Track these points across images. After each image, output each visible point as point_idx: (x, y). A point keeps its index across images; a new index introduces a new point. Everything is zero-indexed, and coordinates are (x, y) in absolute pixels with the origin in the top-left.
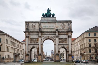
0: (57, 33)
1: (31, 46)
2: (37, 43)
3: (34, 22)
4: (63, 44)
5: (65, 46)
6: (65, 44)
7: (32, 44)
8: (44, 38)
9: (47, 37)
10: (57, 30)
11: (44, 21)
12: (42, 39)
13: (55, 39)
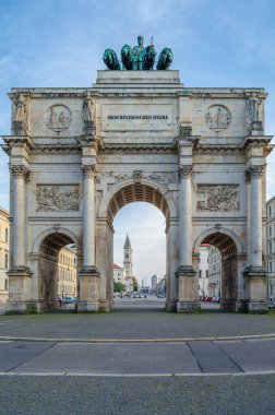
1: (45, 228)
2: (76, 208)
3: (61, 96)
4: (219, 214)
5: (230, 228)
6: (227, 214)
7: (51, 214)
8: (112, 180)
9: (130, 174)
10: (185, 132)
11: (115, 91)
12: (103, 185)
13: (172, 187)
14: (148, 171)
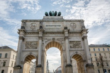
0: (67, 33)
1: (27, 54)
2: (36, 48)
4: (76, 49)
5: (80, 53)
6: (78, 49)
7: (29, 50)
8: (47, 41)
9: (52, 39)
10: (66, 28)
11: (48, 20)
12: (44, 42)
13: (63, 42)
14: (56, 38)
